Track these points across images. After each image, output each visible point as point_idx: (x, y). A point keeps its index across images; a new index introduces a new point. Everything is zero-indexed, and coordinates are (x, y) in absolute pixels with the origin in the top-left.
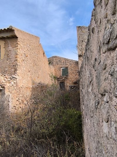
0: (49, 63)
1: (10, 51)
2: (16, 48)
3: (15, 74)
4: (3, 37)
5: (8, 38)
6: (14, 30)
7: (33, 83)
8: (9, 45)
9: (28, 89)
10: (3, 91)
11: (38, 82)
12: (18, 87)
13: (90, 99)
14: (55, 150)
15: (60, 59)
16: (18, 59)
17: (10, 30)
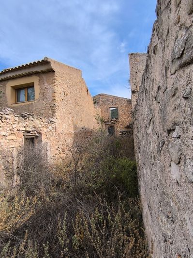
0: (95, 103)
1: (46, 88)
2: (54, 85)
3: (53, 117)
4: (36, 72)
5: (43, 72)
6: (50, 62)
7: (75, 128)
8: (45, 82)
9: (70, 135)
10: (39, 138)
11: (81, 127)
12: (57, 133)
13: (150, 143)
14: (105, 208)
15: (108, 98)
16: (56, 99)
17: (45, 62)
